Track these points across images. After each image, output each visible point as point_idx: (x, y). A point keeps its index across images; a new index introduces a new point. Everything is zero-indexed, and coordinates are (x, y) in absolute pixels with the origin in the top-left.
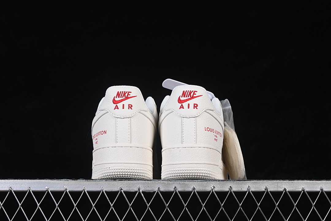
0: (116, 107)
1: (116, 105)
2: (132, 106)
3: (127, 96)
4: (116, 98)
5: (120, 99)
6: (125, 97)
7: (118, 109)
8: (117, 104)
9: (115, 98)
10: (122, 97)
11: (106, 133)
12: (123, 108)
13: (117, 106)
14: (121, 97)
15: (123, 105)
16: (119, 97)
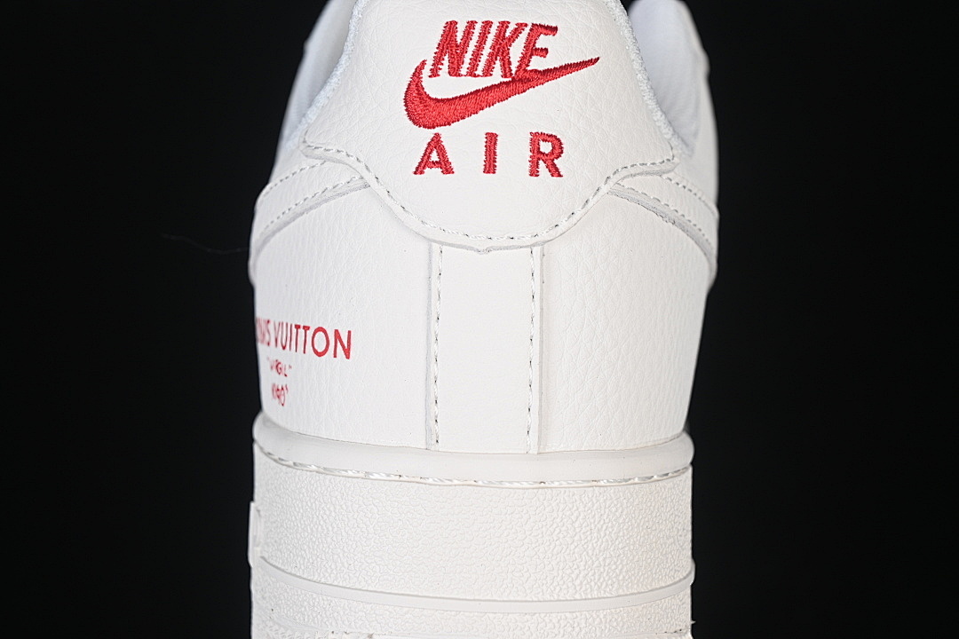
0: (434, 157)
1: (428, 134)
2: (558, 148)
3: (525, 60)
4: (434, 73)
5: (465, 85)
6: (505, 76)
7: (448, 170)
8: (437, 130)
9: (426, 72)
10: (479, 71)
11: (347, 353)
12: (490, 167)
13: (436, 143)
14: (472, 73)
15: (492, 139)
16: (455, 71)
